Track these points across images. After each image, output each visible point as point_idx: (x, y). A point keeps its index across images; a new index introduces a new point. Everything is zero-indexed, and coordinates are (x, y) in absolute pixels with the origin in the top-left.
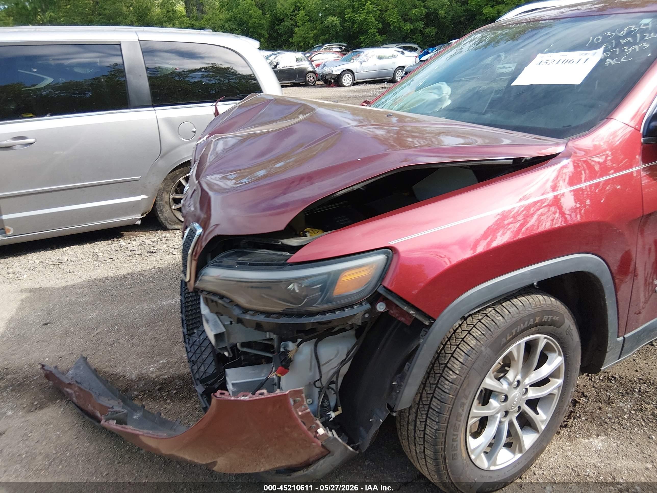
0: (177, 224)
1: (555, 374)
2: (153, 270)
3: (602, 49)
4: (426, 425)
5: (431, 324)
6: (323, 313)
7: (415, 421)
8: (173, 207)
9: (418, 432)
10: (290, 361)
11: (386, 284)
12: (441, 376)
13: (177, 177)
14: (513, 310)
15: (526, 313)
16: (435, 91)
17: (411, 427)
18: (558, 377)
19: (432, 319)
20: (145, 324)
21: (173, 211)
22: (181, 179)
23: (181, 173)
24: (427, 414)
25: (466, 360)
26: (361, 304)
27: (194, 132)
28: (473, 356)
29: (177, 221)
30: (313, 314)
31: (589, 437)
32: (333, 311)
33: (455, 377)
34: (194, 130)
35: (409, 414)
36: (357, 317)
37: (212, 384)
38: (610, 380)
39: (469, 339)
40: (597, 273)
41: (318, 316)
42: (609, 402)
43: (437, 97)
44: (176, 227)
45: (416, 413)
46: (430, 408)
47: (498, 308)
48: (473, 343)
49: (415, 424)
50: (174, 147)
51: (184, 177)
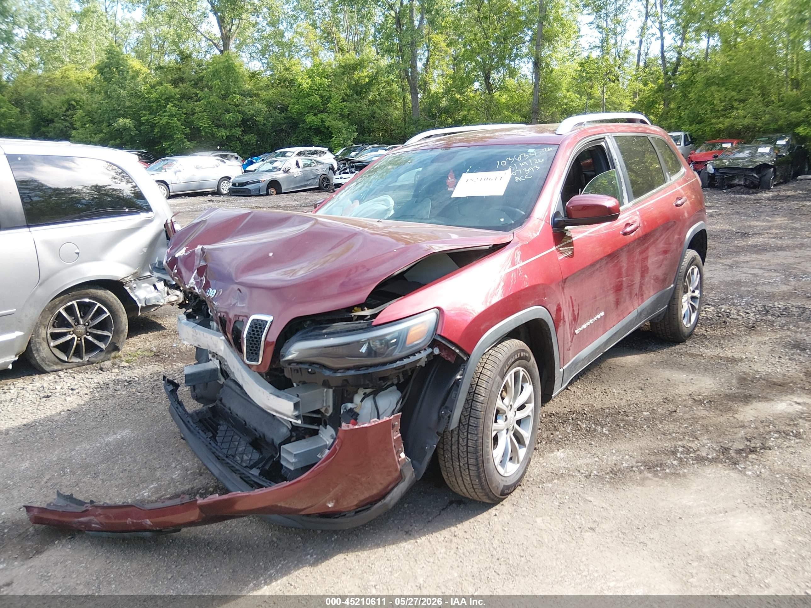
0: (56, 364)
1: (528, 401)
2: (62, 413)
3: (510, 170)
4: (468, 439)
5: (468, 359)
6: (401, 359)
7: (458, 440)
8: (52, 344)
9: (461, 448)
10: (358, 414)
11: (439, 332)
12: (473, 400)
13: (56, 307)
14: (505, 349)
15: (513, 351)
16: (383, 203)
17: (454, 447)
18: (530, 403)
19: (468, 355)
20: (103, 461)
21: (53, 349)
22: (61, 310)
23: (61, 302)
24: (467, 431)
25: (487, 386)
26: (425, 349)
27: (78, 253)
28: (491, 382)
29: (57, 360)
30: (395, 361)
31: (552, 452)
32: (407, 357)
33: (483, 398)
34: (77, 251)
35: (452, 437)
36: (422, 360)
37: (263, 466)
38: (550, 416)
39: (485, 371)
40: (546, 320)
41: (398, 362)
42: (556, 429)
43: (386, 208)
44: (55, 368)
45: (458, 434)
46: (469, 425)
47: (495, 349)
48: (489, 373)
49: (458, 443)
50: (53, 273)
51: (64, 306)
